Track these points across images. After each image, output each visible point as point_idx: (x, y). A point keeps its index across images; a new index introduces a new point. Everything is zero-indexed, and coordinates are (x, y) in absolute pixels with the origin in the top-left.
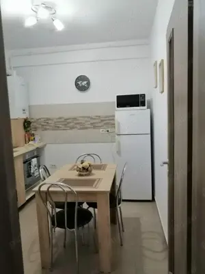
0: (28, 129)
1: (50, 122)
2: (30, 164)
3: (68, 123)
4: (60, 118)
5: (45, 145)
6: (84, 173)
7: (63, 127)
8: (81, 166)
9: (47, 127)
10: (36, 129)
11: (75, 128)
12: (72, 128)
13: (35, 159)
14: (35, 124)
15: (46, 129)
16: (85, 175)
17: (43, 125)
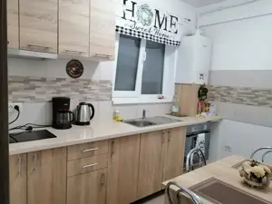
0: (204, 97)
1: (232, 92)
2: (195, 139)
3: (257, 97)
4: (246, 89)
5: (221, 120)
6: (253, 183)
7: (249, 101)
8: (249, 170)
9: (227, 98)
10: (213, 98)
11: (265, 104)
12: (260, 104)
13: (203, 134)
14: (213, 93)
15: (225, 101)
16: (255, 187)
17: (222, 95)
